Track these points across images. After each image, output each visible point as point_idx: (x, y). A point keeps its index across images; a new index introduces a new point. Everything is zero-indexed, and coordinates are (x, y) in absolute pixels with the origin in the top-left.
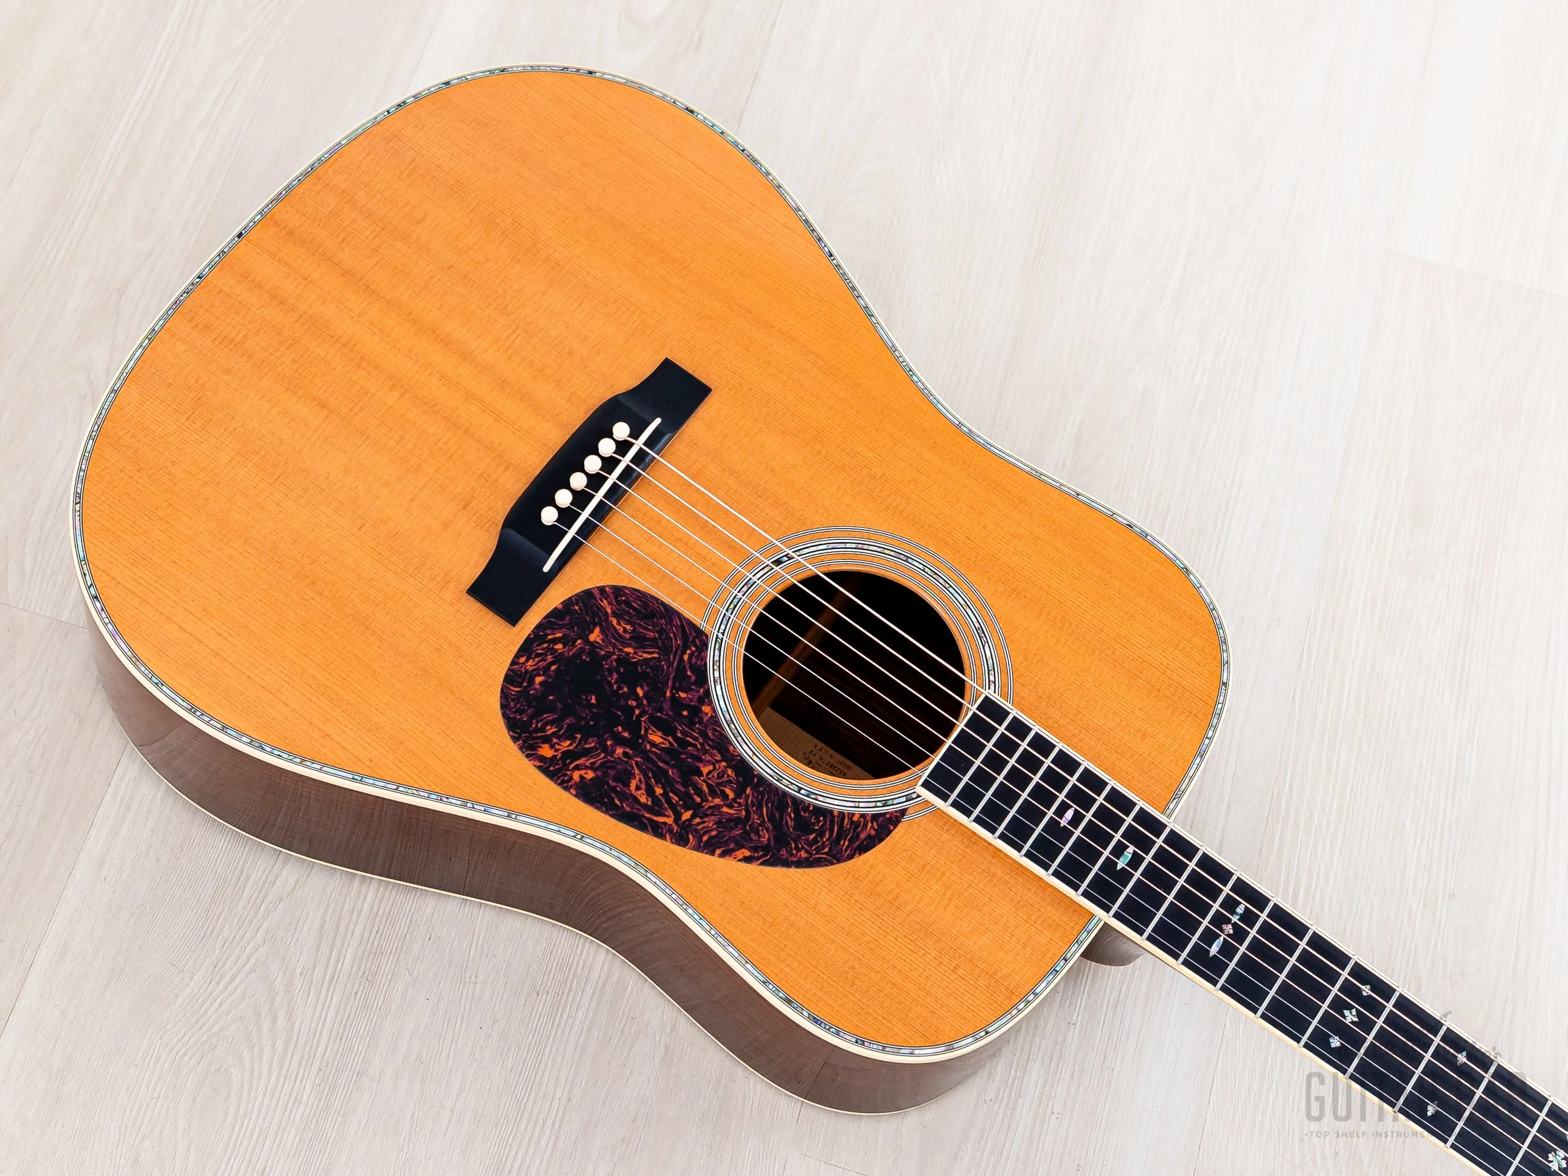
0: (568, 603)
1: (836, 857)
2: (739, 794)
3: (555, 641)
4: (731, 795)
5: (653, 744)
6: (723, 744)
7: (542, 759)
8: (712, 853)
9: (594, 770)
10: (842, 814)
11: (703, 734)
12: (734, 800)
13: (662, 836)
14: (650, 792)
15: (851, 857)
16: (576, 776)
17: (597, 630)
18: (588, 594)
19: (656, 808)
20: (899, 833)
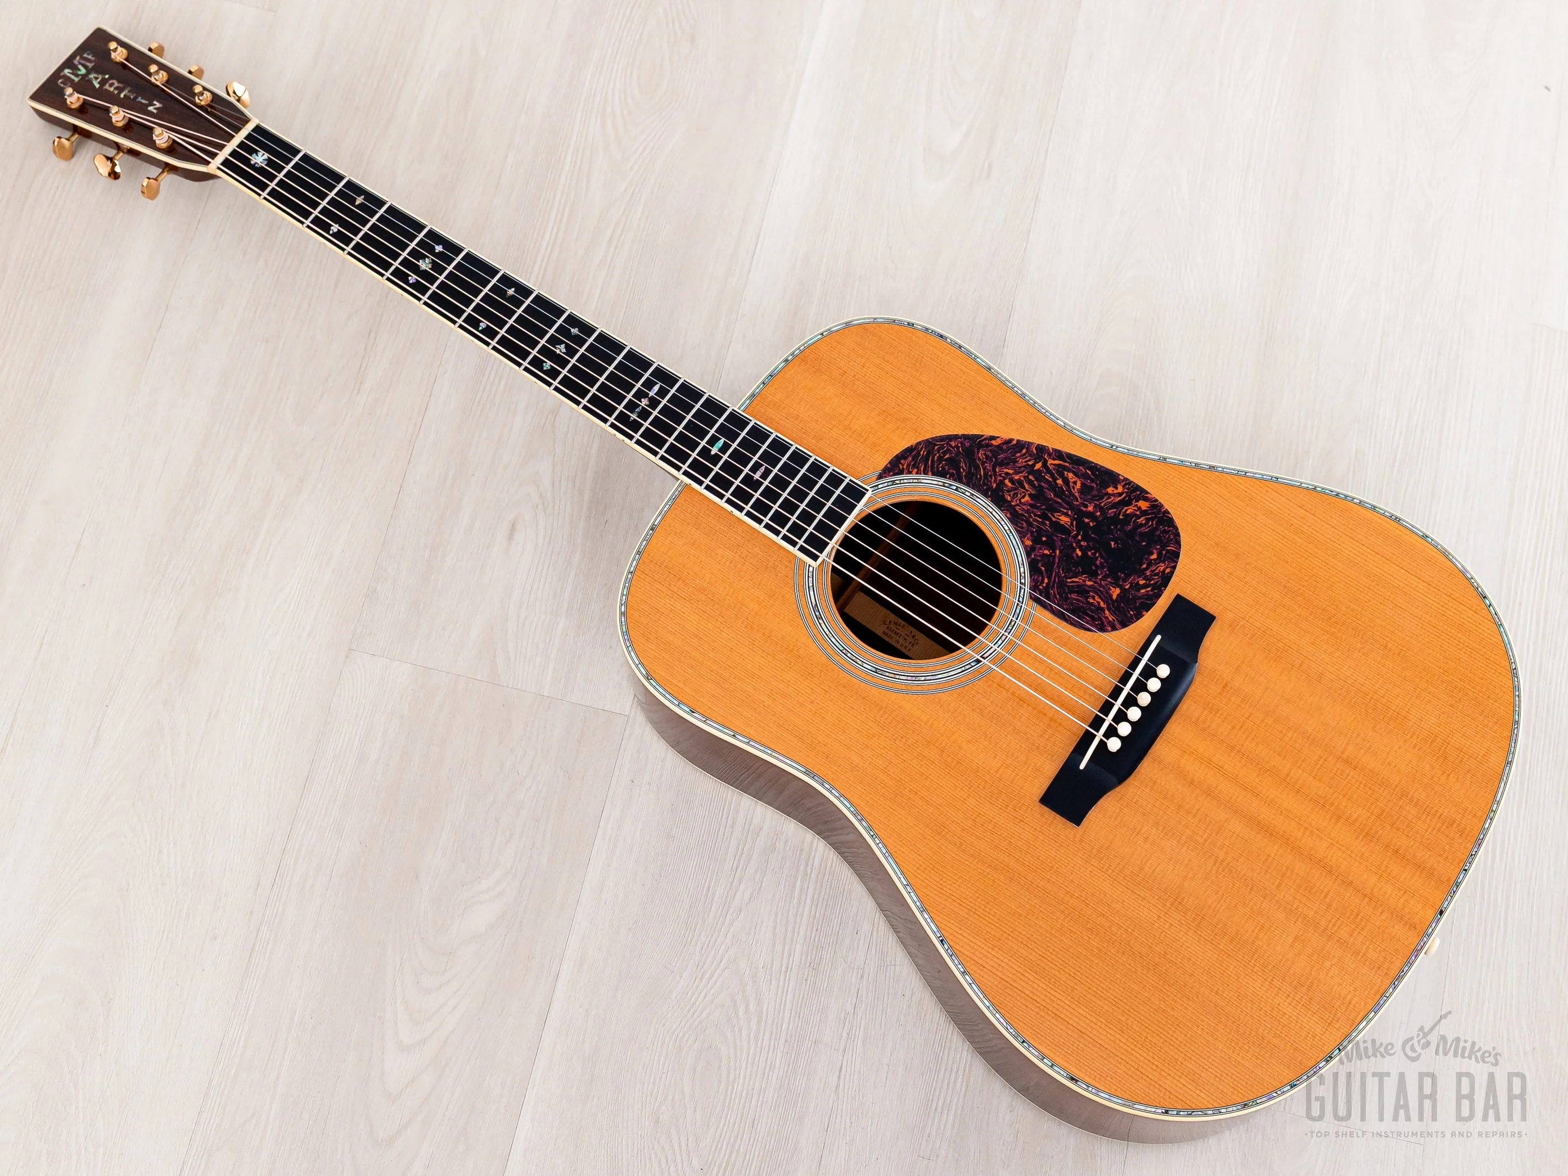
0: (1139, 616)
1: (930, 444)
2: (1002, 483)
3: (1145, 586)
4: (1007, 481)
5: (1066, 515)
6: (1015, 518)
7: (1146, 499)
8: (1018, 441)
9: (1107, 494)
10: (925, 473)
11: (1030, 524)
12: (1004, 479)
13: (1056, 451)
14: (1066, 481)
15: (919, 443)
16: (1120, 489)
17: (1114, 597)
18: (1124, 625)
19: (1061, 470)
20: (883, 462)
